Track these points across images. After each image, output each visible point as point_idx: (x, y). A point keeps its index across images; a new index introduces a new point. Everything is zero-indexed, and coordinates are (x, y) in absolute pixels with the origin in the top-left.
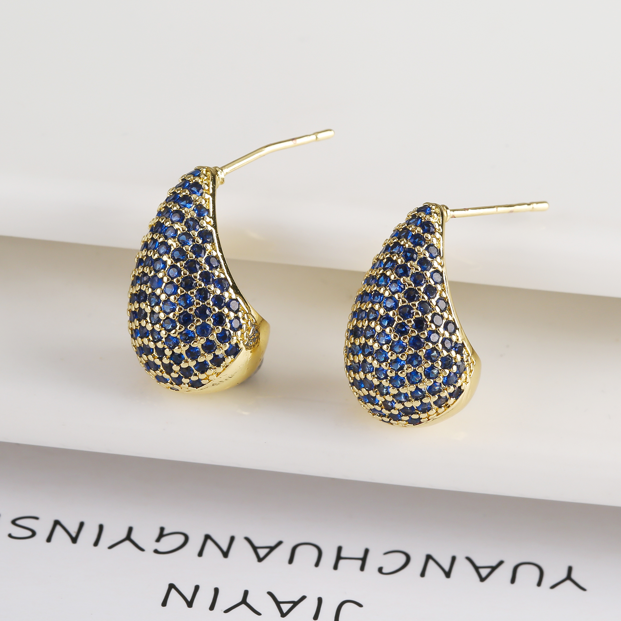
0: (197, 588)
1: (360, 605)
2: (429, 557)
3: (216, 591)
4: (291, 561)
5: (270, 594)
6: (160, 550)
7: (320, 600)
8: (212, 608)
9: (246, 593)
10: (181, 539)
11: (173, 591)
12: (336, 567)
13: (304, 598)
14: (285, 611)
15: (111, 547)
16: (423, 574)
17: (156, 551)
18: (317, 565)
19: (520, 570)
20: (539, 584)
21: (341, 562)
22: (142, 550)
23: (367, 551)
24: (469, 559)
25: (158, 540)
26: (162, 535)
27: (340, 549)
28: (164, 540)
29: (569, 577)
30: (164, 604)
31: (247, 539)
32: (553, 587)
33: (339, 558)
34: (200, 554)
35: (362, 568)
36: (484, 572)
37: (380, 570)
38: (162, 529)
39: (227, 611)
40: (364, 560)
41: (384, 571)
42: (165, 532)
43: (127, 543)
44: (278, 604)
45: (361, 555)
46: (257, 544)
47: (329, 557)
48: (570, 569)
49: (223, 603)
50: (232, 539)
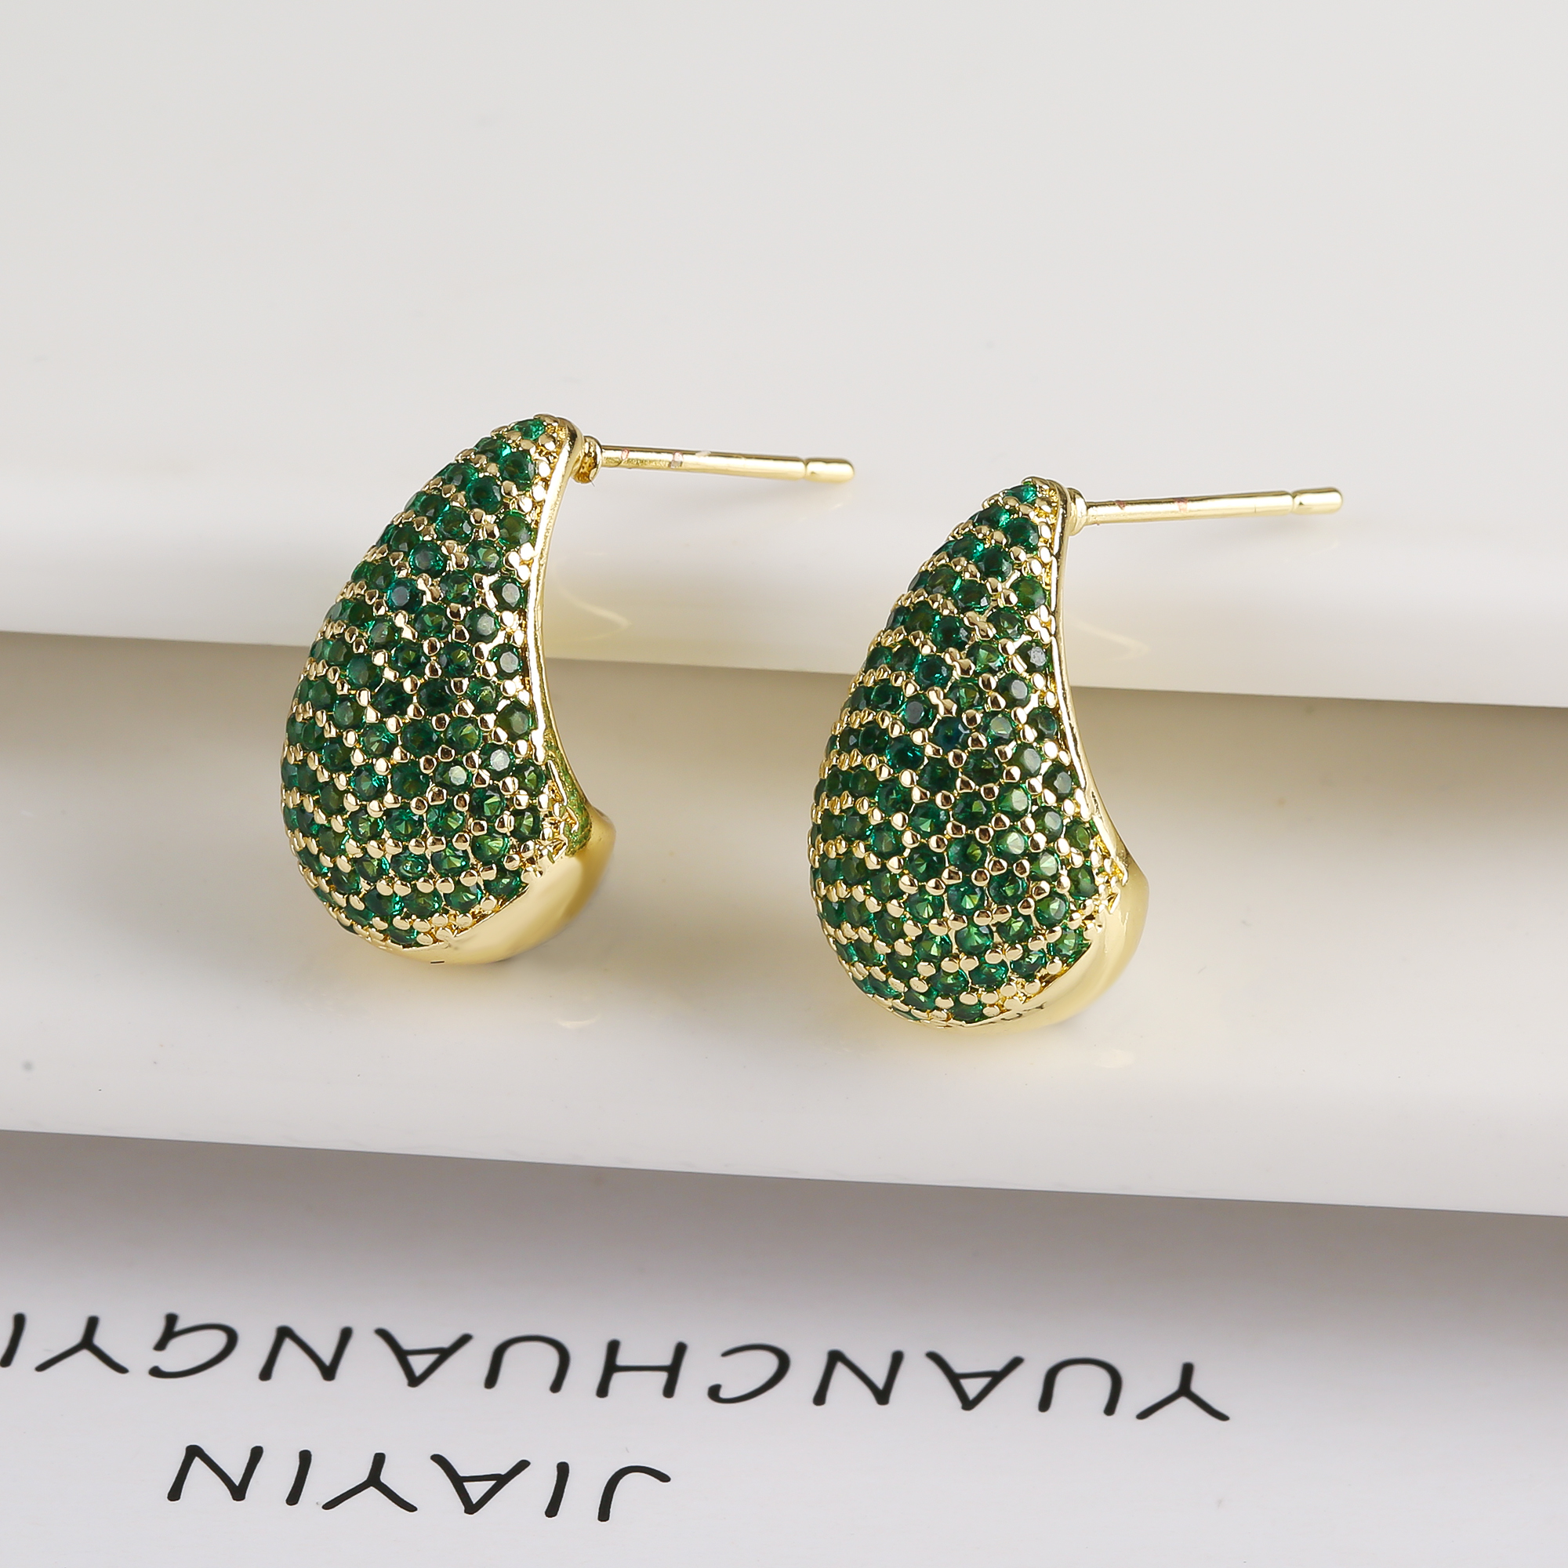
0: (256, 1454)
1: (663, 1478)
2: (835, 1358)
3: (305, 1458)
4: (491, 1381)
5: (438, 1459)
6: (166, 1368)
7: (563, 1470)
8: (293, 1498)
9: (379, 1460)
10: (219, 1340)
11: (197, 1463)
12: (603, 1391)
13: (523, 1465)
14: (475, 1498)
15: (42, 1368)
16: (820, 1398)
17: (156, 1372)
18: (556, 1386)
19: (1062, 1377)
20: (1110, 1409)
21: (617, 1378)
22: (121, 1370)
23: (680, 1350)
24: (934, 1357)
25: (161, 1346)
26: (170, 1331)
27: (613, 1347)
28: (174, 1344)
29: (1185, 1389)
30: (175, 1494)
31: (383, 1334)
32: (1144, 1415)
33: (611, 1367)
34: (266, 1374)
35: (669, 1391)
36: (972, 1387)
37: (714, 1393)
38: (171, 1319)
39: (329, 1506)
40: (673, 1371)
41: (723, 1394)
42: (179, 1327)
43: (85, 1355)
44: (458, 1482)
45: (667, 1360)
46: (406, 1344)
47: (587, 1367)
48: (1188, 1371)
49: (320, 1486)
50: (346, 1335)
